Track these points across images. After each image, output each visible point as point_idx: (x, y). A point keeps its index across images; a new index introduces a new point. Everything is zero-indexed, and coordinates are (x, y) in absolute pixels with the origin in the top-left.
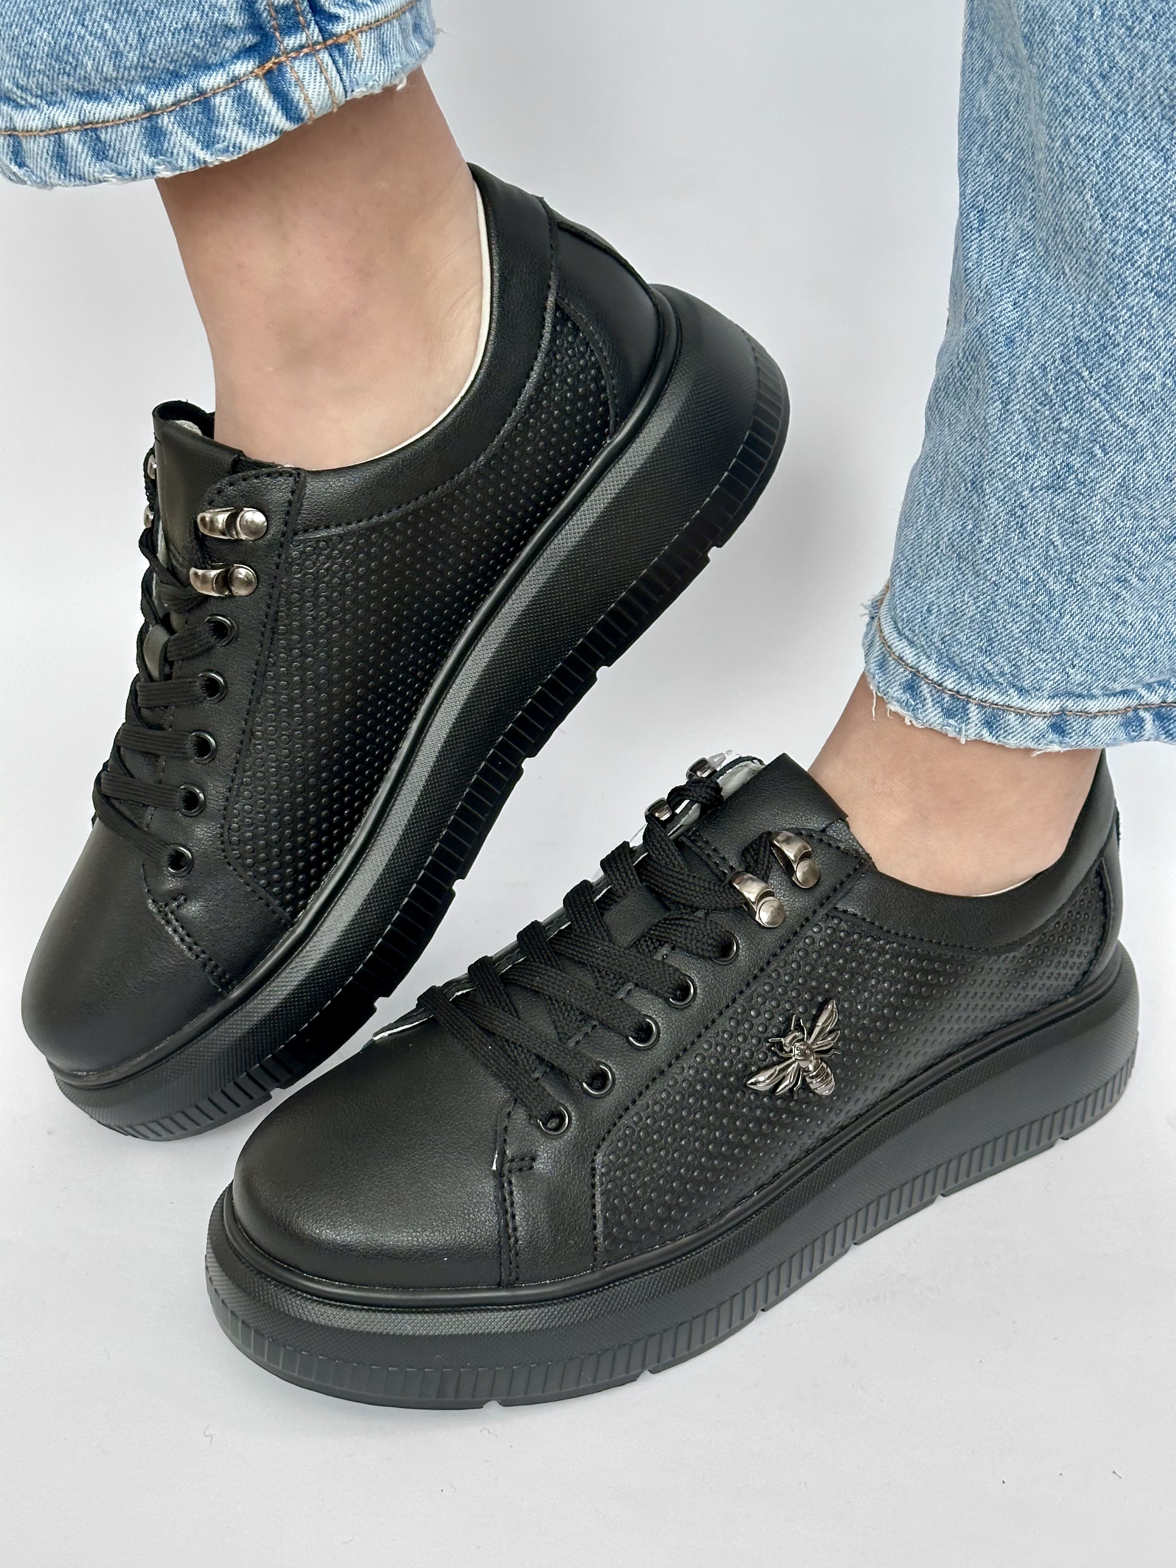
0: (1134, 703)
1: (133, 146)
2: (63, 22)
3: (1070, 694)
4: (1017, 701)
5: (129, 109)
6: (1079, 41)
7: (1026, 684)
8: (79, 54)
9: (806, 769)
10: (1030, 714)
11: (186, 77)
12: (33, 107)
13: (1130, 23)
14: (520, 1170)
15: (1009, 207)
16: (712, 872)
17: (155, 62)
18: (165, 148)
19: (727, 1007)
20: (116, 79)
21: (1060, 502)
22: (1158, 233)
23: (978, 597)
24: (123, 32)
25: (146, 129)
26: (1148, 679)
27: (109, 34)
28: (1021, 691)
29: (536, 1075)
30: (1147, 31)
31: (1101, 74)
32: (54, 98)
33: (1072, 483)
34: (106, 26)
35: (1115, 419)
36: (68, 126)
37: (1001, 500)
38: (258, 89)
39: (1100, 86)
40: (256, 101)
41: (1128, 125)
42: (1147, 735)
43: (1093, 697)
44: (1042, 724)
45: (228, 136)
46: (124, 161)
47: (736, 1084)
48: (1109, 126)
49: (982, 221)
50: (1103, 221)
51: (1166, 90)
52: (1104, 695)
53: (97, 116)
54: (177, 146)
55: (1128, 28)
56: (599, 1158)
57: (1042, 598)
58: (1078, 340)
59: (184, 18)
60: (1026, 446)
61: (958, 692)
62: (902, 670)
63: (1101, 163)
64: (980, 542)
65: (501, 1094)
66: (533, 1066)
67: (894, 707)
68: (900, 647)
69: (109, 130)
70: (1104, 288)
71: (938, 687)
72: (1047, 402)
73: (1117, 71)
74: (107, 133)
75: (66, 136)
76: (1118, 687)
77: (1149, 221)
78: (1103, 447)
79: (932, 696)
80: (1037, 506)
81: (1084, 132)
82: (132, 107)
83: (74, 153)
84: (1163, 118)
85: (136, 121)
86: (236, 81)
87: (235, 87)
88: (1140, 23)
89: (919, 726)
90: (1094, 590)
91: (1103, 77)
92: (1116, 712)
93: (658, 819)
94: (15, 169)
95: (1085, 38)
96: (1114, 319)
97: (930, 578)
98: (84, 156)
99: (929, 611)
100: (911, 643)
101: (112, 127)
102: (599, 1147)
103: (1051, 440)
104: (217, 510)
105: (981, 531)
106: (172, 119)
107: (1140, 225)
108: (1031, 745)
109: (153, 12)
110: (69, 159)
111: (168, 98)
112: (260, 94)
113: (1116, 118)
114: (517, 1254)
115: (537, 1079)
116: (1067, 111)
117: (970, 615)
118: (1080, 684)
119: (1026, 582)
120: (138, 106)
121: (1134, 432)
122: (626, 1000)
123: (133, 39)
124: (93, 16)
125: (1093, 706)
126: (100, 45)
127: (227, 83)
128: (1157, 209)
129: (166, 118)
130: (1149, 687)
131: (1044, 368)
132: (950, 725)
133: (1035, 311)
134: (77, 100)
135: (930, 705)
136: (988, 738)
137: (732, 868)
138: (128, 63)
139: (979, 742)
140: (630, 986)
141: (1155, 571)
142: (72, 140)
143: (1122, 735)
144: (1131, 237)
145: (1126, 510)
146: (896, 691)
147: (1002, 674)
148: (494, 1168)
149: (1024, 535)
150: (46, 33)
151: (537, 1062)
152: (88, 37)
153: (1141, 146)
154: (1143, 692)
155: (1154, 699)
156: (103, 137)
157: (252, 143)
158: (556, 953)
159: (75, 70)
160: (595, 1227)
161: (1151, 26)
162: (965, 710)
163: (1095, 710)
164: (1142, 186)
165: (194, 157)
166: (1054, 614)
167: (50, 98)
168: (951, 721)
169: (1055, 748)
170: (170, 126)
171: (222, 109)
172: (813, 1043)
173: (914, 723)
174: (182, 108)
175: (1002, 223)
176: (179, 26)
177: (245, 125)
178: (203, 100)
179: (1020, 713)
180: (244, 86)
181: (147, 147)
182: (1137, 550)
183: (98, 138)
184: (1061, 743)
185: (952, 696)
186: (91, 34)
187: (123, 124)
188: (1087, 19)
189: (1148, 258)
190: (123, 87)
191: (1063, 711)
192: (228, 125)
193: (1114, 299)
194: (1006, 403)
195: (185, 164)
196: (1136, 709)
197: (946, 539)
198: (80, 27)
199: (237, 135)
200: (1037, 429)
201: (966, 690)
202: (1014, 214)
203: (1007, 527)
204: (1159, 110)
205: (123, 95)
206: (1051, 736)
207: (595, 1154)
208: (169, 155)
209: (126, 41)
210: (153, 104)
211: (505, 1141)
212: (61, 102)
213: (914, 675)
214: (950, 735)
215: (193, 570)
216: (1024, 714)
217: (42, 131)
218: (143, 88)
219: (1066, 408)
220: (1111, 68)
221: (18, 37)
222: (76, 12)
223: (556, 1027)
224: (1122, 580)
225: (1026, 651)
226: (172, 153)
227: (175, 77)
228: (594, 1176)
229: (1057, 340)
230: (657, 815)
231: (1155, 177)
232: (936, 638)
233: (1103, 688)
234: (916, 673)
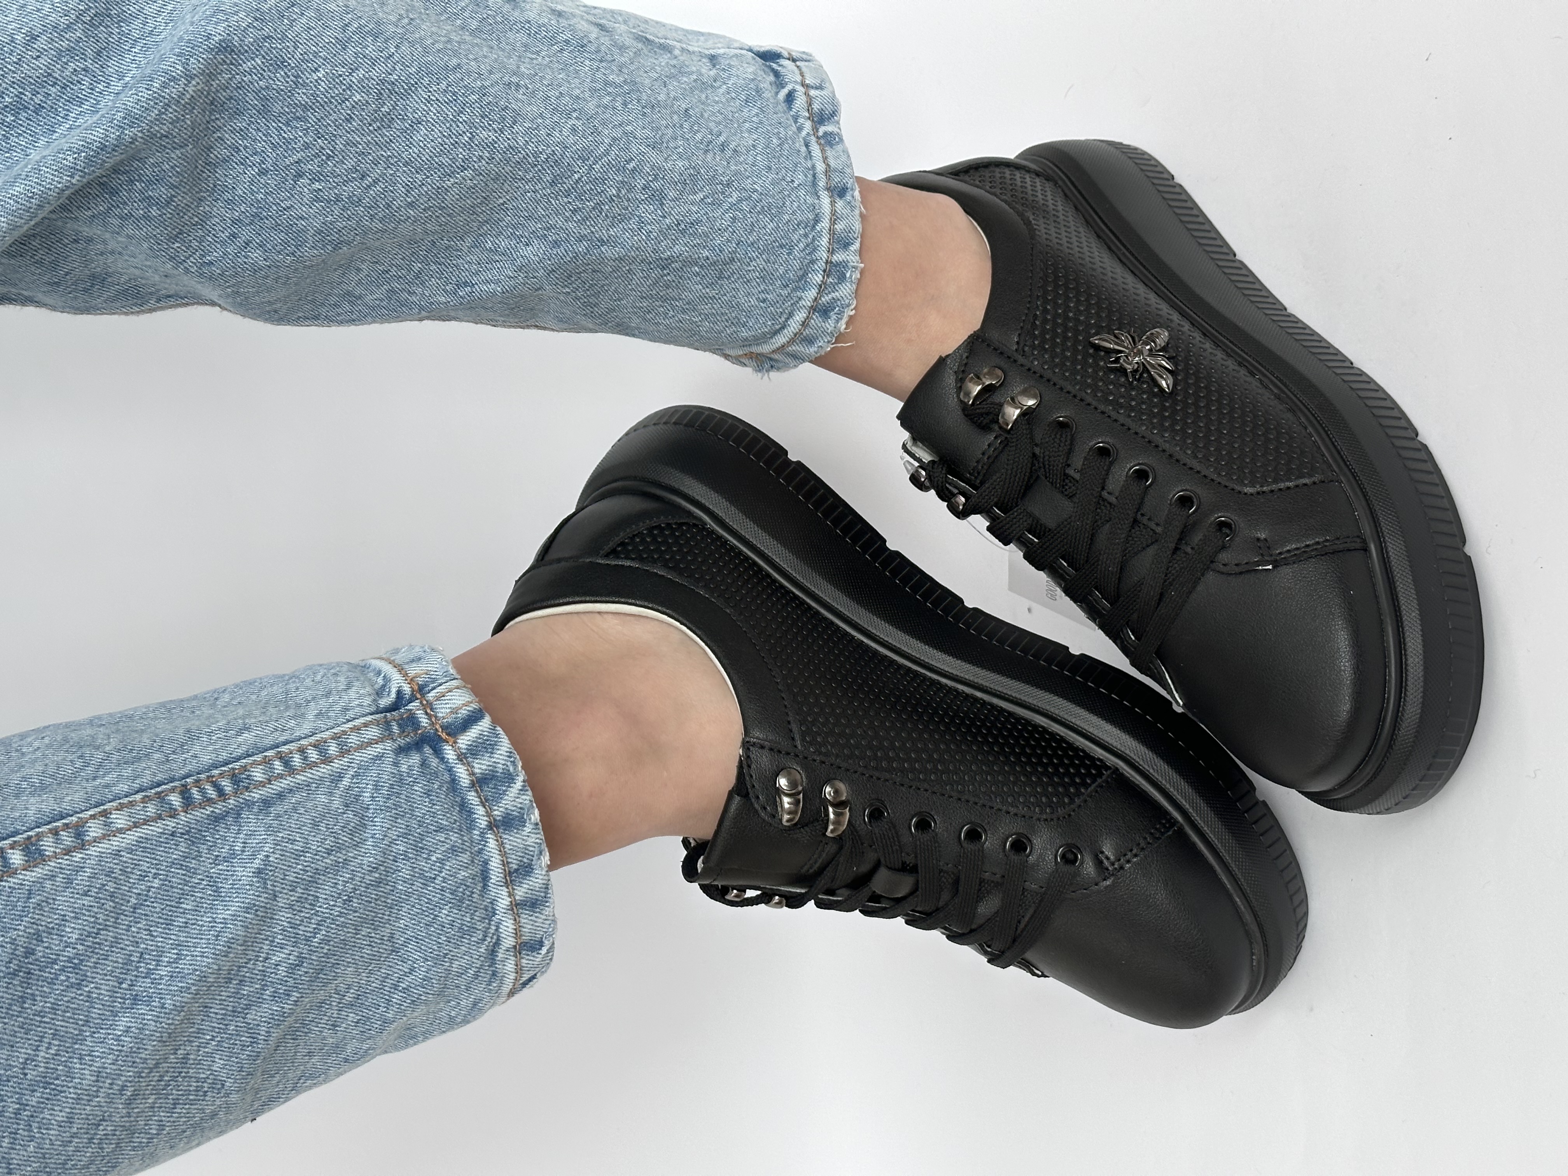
0: (813, 139)
1: (519, 841)
2: (434, 896)
3: (814, 184)
4: (825, 224)
5: (492, 844)
6: (338, 199)
7: (811, 216)
8: (456, 882)
9: (902, 404)
10: (833, 213)
11: (462, 798)
12: (498, 928)
13: (324, 158)
14: (1269, 548)
15: (454, 262)
16: (1002, 452)
17: (455, 820)
18: (517, 814)
19: (1109, 416)
20: (472, 853)
21: (672, 194)
22: (471, 124)
23: (750, 258)
24: (437, 845)
25: (505, 830)
26: (794, 128)
27: (439, 856)
28: (817, 220)
29: (1189, 550)
30: (329, 143)
31: (361, 179)
32: (490, 909)
33: (656, 185)
34: (434, 858)
35: (607, 153)
36: (510, 896)
37: (674, 242)
38: (465, 740)
39: (370, 179)
40: (474, 741)
41: (396, 154)
42: (836, 130)
43: (814, 167)
44: (840, 204)
45: (503, 762)
46: (531, 849)
47: (1170, 401)
48: (398, 170)
49: (466, 284)
50: (465, 169)
51: (370, 125)
52: (811, 159)
53: (501, 871)
54: (515, 804)
55: (328, 159)
56: (1249, 490)
57: (744, 206)
58: (553, 183)
59: (420, 797)
60: (633, 224)
61: (824, 271)
62: (812, 321)
63: (425, 174)
64: (708, 259)
65: (1210, 576)
66: (1183, 555)
67: (842, 325)
68: (794, 325)
69: (510, 860)
70: (513, 165)
71: (822, 288)
72: (598, 206)
73: (358, 166)
74: (511, 863)
75: (517, 898)
76: (803, 149)
77: (464, 132)
78: (628, 162)
79: (830, 293)
80: (677, 211)
81: (403, 189)
82: (490, 840)
83: (530, 892)
84: (390, 127)
85: (501, 837)
86: (461, 757)
87: (466, 758)
88: (324, 149)
89: (855, 302)
90: (733, 168)
91: (363, 177)
92: (823, 151)
93: (964, 505)
94: (544, 950)
95: (335, 194)
96: (536, 155)
97: (738, 304)
98: (531, 883)
99: (764, 301)
100: (791, 315)
101: (507, 858)
102: (1240, 492)
103: (626, 204)
104: (779, 809)
105: (699, 258)
106: (496, 808)
107: (467, 139)
108: (857, 212)
109: (419, 821)
110: (534, 897)
111: (481, 811)
112: (468, 738)
113: (392, 164)
114: (1338, 539)
115: (1192, 548)
116: (388, 206)
117: (764, 263)
118: (806, 176)
119: (734, 219)
120: (489, 836)
121: (614, 139)
122: (1117, 494)
123: (441, 837)
124: (427, 869)
125: (820, 167)
126: (448, 864)
127: (463, 764)
128: (454, 125)
129: (496, 813)
130: (800, 129)
131: (574, 211)
132: (851, 276)
133: (532, 226)
134: (490, 888)
135: (837, 294)
136: (856, 246)
137: (996, 438)
138: (460, 841)
139: (861, 252)
140: (1105, 494)
141: (712, 125)
142: (520, 893)
143: (839, 147)
144: (477, 145)
145: (671, 145)
146: (830, 325)
147: (806, 236)
148: (1270, 567)
149: (698, 222)
150: (443, 911)
151: (1178, 553)
152: (443, 874)
153: (411, 143)
154: (804, 133)
155: (808, 125)
156: (515, 867)
157: (505, 745)
158: (1087, 561)
159: (469, 887)
160: (1305, 485)
161: (326, 140)
162: (838, 264)
163: (824, 166)
164: (439, 140)
165: (521, 790)
166: (755, 196)
167: (491, 912)
168: (848, 275)
169: (857, 193)
170: (501, 809)
171: (484, 767)
172: (1127, 348)
173: (853, 307)
174: (487, 800)
175: (466, 266)
176: (427, 800)
177: (493, 749)
178: (479, 782)
179: (833, 222)
180: (464, 751)
181: (518, 829)
182: (699, 137)
183: (516, 870)
184: (852, 189)
185: (828, 276)
186: (441, 872)
187: (504, 848)
188: (322, 194)
189: (490, 131)
190: (476, 849)
191: (828, 189)
192: (494, 762)
193: (521, 156)
194: (603, 242)
195: (528, 798)
196: (818, 138)
197: (708, 290)
198: (436, 881)
199: (501, 755)
200: (619, 215)
201: (821, 264)
202: (459, 257)
203: (694, 235)
204: (384, 130)
205: (482, 849)
206: (848, 197)
207: (1246, 494)
208: (522, 811)
209: (443, 842)
210: (486, 823)
211: (1247, 563)
212: (491, 903)
213: (815, 310)
214: (859, 276)
215: (828, 834)
216: (835, 218)
217: (515, 920)
218: (475, 832)
219: (602, 191)
220: (357, 170)
221: (448, 937)
222: (426, 885)
223: (1148, 546)
224: (723, 147)
225: (786, 217)
226: (521, 808)
227: (464, 808)
228: (1264, 492)
229: (553, 202)
230: (961, 507)
231: (433, 130)
232: (785, 292)
233: (805, 158)
234: (813, 309)
